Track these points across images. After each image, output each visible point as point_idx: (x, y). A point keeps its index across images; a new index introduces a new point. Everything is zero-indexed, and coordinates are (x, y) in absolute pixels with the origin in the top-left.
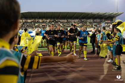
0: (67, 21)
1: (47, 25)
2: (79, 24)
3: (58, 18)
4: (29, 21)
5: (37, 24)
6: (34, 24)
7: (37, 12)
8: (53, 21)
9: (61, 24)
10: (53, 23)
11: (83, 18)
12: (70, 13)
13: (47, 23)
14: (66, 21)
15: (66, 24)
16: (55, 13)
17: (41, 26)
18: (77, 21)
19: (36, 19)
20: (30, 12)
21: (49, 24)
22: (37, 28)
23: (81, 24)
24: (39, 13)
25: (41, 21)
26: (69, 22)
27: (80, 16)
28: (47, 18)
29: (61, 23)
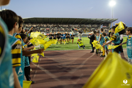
0: (69, 26)
1: (50, 30)
2: (79, 29)
3: (60, 23)
4: (35, 26)
5: (41, 29)
6: (39, 29)
7: (42, 18)
8: (56, 26)
9: (63, 29)
10: (56, 28)
11: (83, 23)
12: (71, 19)
13: (51, 27)
14: (67, 26)
15: (68, 29)
16: (58, 18)
17: (45, 30)
18: (77, 26)
19: (40, 24)
20: (36, 18)
21: (53, 29)
22: (42, 32)
23: (81, 29)
24: (43, 18)
25: (45, 26)
26: (70, 27)
27: (80, 22)
28: (51, 23)
29: (63, 27)
